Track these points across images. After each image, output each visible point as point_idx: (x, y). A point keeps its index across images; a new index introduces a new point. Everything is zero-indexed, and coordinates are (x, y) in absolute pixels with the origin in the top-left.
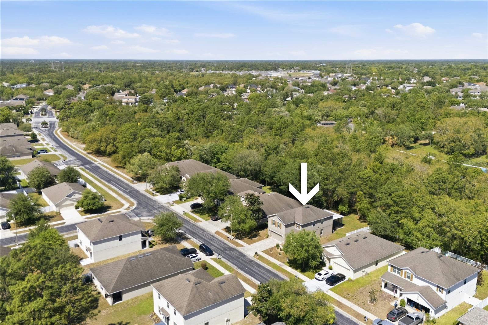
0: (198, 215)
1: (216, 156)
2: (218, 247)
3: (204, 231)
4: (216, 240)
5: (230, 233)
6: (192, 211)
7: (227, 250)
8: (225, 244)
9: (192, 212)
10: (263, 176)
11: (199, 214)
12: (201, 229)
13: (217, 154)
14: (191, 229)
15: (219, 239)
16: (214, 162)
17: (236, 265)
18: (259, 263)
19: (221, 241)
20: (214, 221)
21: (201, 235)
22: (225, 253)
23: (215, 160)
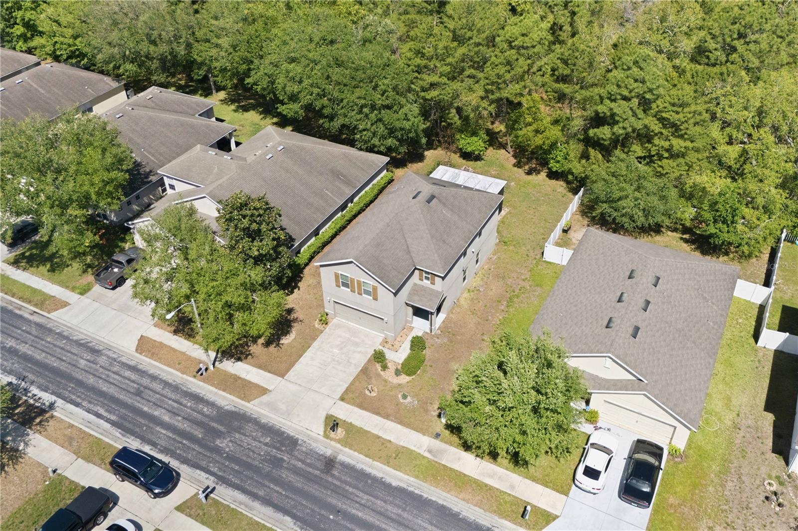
0: (42, 276)
1: (19, 14)
2: (185, 426)
3: (96, 352)
4: (157, 387)
5: (190, 335)
6: (11, 256)
7: (219, 435)
8: (197, 398)
9: (16, 263)
10: (199, 68)
11: (44, 269)
12: (78, 344)
13: (20, 8)
14: (39, 356)
15: (164, 376)
16: (19, 37)
17: (286, 512)
18: (359, 466)
19: (176, 388)
20: (114, 289)
21: (91, 380)
22: (218, 450)
23: (19, 30)
